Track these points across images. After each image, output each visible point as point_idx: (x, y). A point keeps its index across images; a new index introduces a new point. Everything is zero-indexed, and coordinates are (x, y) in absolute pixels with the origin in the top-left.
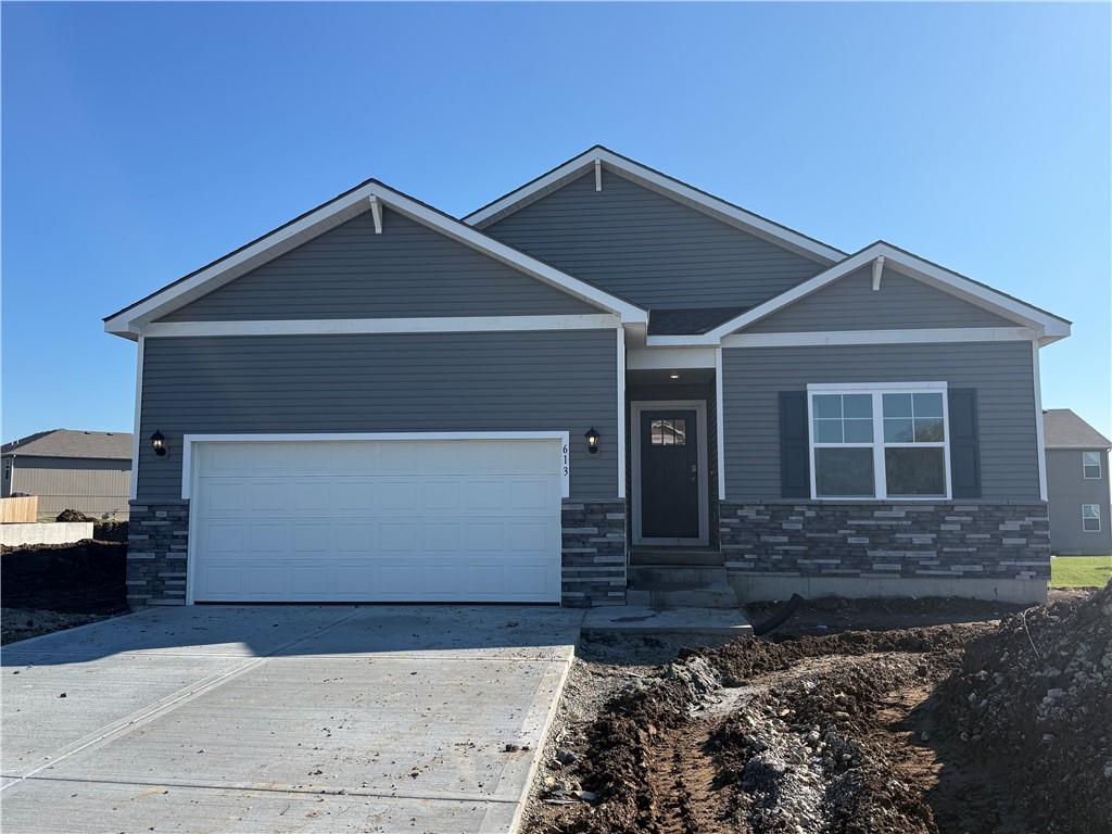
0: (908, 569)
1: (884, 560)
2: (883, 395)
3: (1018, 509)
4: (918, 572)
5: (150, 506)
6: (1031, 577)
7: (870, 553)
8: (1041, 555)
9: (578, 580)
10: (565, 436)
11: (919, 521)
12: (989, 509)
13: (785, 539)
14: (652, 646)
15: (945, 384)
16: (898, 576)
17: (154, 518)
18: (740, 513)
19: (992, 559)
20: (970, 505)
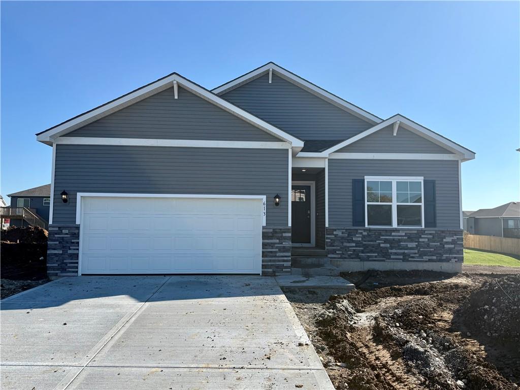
0: (406, 258)
1: (396, 254)
2: (397, 182)
3: (451, 232)
4: (410, 259)
5: (59, 228)
6: (456, 261)
7: (390, 251)
8: (460, 252)
9: (269, 263)
10: (264, 197)
11: (411, 237)
12: (439, 232)
13: (354, 245)
14: (312, 294)
15: (423, 178)
16: (401, 261)
17: (61, 233)
18: (335, 233)
19: (440, 254)
20: (432, 230)
